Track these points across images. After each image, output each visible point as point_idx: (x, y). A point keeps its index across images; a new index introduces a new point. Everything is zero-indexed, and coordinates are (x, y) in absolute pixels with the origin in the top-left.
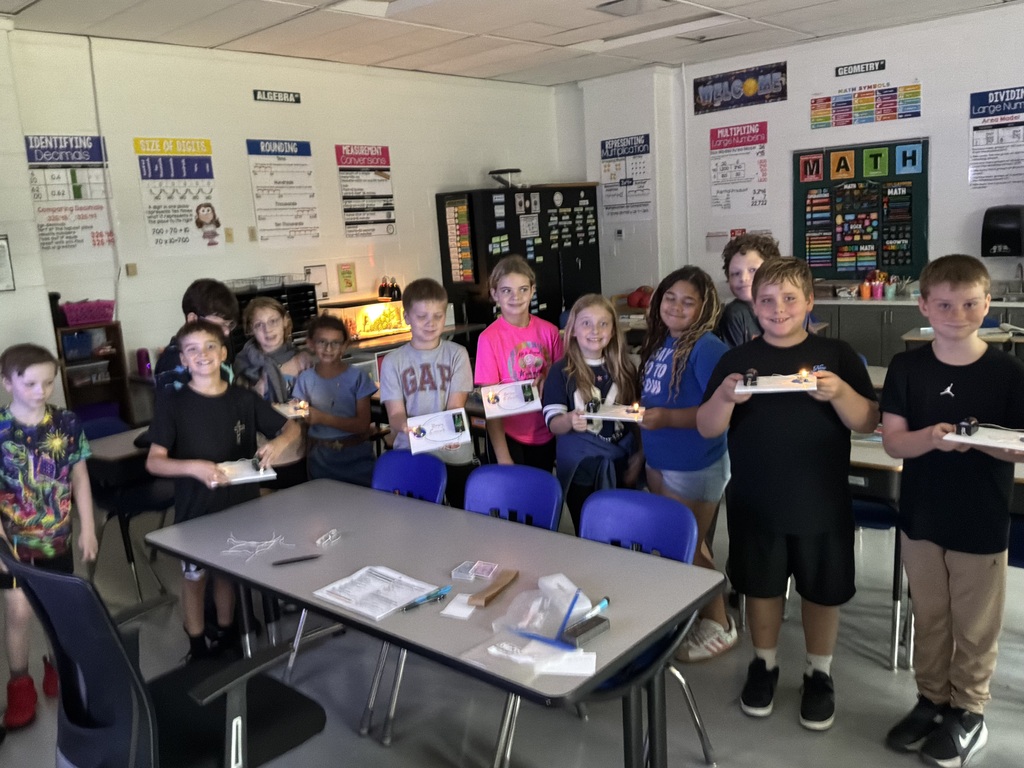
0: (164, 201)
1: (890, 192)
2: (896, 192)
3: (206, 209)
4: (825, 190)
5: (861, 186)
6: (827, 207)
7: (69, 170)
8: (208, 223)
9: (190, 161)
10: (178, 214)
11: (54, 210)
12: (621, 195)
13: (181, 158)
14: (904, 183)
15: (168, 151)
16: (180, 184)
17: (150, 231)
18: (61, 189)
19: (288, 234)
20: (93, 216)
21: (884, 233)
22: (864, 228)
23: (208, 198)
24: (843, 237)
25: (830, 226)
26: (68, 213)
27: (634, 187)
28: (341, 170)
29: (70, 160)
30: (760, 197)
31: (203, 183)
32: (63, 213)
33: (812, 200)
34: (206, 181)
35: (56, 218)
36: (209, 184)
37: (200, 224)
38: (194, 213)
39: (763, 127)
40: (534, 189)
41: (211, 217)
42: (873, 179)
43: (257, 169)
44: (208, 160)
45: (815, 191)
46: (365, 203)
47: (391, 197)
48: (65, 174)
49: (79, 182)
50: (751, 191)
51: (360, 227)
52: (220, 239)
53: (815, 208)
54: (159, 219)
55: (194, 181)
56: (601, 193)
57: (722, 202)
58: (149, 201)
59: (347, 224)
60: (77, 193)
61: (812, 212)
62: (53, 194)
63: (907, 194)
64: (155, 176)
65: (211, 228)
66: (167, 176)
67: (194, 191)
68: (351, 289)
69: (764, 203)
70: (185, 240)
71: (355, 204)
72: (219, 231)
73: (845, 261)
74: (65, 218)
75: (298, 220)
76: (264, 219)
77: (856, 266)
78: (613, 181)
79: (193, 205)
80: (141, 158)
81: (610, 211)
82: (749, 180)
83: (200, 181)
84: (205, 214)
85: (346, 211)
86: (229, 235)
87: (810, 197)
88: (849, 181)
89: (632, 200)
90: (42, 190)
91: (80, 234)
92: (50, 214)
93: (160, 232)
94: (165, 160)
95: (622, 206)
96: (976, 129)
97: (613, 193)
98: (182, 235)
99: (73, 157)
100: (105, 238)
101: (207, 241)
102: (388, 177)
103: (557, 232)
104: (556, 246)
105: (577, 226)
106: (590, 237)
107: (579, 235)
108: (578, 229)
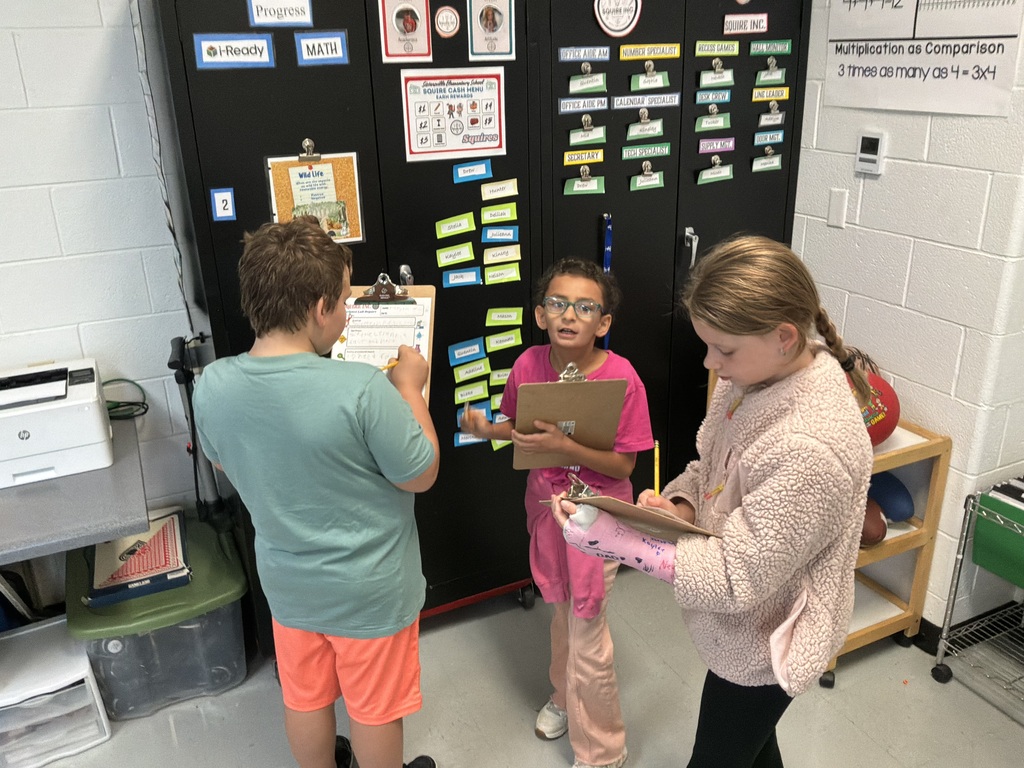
81: (852, 59)
89: (937, 23)
103: (598, 134)
104: (594, 186)
105: (704, 110)
106: (761, 152)
107: (705, 146)
108: (706, 124)
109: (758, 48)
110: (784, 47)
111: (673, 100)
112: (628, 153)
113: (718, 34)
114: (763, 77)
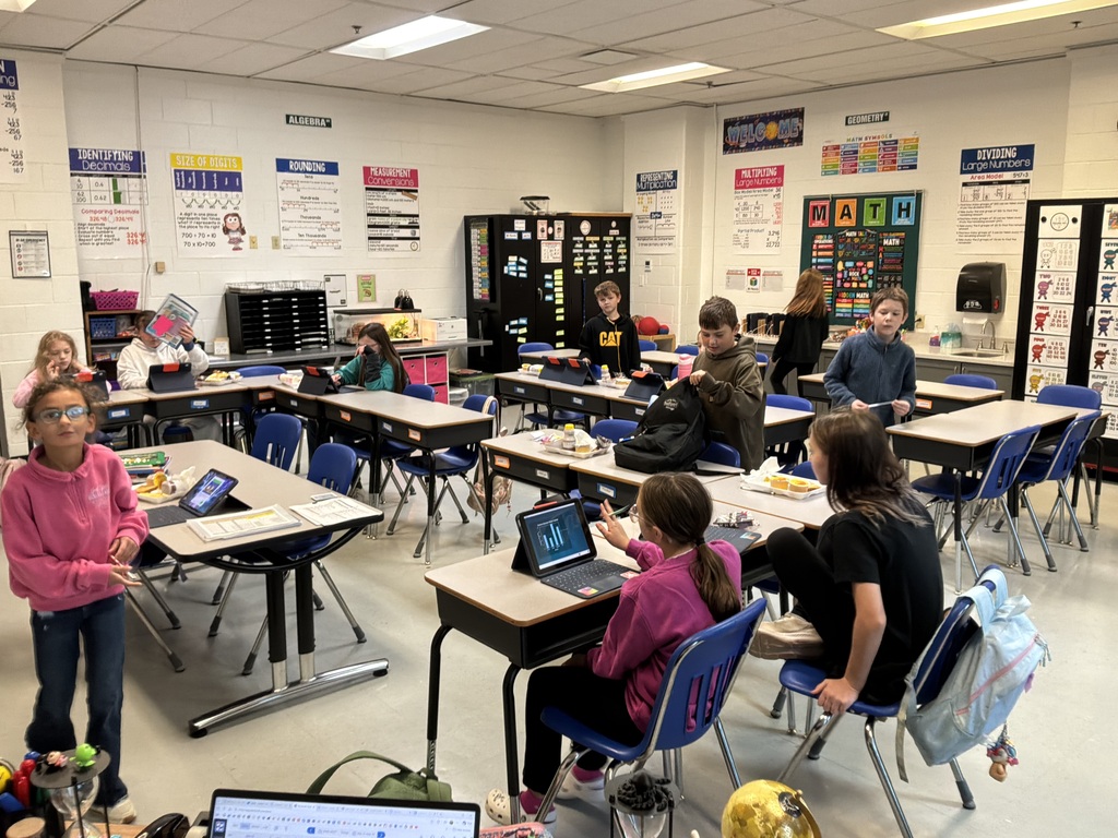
0: (195, 209)
1: (886, 242)
2: (890, 243)
3: (233, 219)
4: (830, 236)
5: (861, 234)
6: (830, 253)
7: (111, 179)
8: (234, 230)
9: (221, 175)
10: (208, 220)
11: (95, 212)
12: (650, 228)
13: (213, 172)
14: (898, 234)
15: (202, 166)
16: (211, 196)
17: (179, 235)
18: (103, 194)
19: (310, 243)
20: (131, 219)
21: (878, 281)
22: (862, 276)
23: (235, 208)
24: (842, 282)
25: (833, 272)
26: (107, 215)
27: (662, 221)
28: (367, 189)
29: (113, 170)
30: (774, 238)
31: (232, 194)
32: (103, 215)
33: (818, 244)
34: (235, 193)
35: (97, 219)
36: (237, 196)
37: (226, 231)
38: (222, 221)
39: (780, 169)
40: (560, 217)
41: (238, 225)
42: (872, 228)
43: (284, 185)
44: (238, 175)
45: (821, 237)
46: (390, 220)
47: (417, 216)
48: (108, 182)
49: (119, 189)
50: (766, 232)
51: (383, 242)
52: (245, 245)
53: (820, 253)
54: (188, 224)
55: (223, 193)
56: (634, 223)
57: (742, 241)
58: (181, 209)
59: (370, 238)
60: (117, 198)
61: (818, 257)
62: (96, 198)
63: (900, 245)
64: (189, 187)
65: (237, 235)
66: (199, 188)
67: (224, 202)
68: (370, 298)
69: (777, 244)
70: (212, 244)
71: (378, 220)
72: (243, 237)
73: (843, 307)
74: (105, 219)
75: (322, 233)
76: (288, 230)
77: (852, 313)
78: (645, 213)
79: (221, 214)
80: (175, 171)
81: (642, 242)
82: (766, 221)
83: (229, 193)
84: (233, 223)
85: (369, 226)
86: (253, 241)
87: (816, 242)
88: (850, 229)
89: (660, 233)
90: (87, 194)
91: (117, 233)
92: (93, 215)
93: (189, 235)
94: (199, 173)
95: (650, 238)
96: (965, 184)
97: (644, 224)
98: (211, 240)
99: (115, 168)
100: (139, 238)
101: (233, 246)
102: (415, 198)
103: (582, 258)
104: (580, 272)
105: (606, 254)
106: (620, 266)
107: (607, 263)
108: (606, 258)
109: (618, 239)
110: (624, 239)
111: (598, 251)
112: (589, 264)
113: (608, 235)
114: (620, 246)
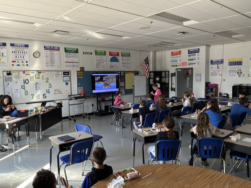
0: (232, 69)
7: (217, 65)
8: (240, 73)
10: (234, 71)
13: (236, 62)
17: (228, 74)
20: (220, 71)
26: (216, 71)
36: (241, 66)
37: (238, 73)
41: (240, 72)
54: (230, 72)
58: (229, 69)
60: (218, 68)
62: (215, 68)
66: (233, 65)
67: (238, 67)
70: (235, 76)
80: (229, 62)
84: (239, 71)
90: (213, 68)
91: (217, 74)
94: (233, 62)
100: (221, 75)
101: (239, 76)
